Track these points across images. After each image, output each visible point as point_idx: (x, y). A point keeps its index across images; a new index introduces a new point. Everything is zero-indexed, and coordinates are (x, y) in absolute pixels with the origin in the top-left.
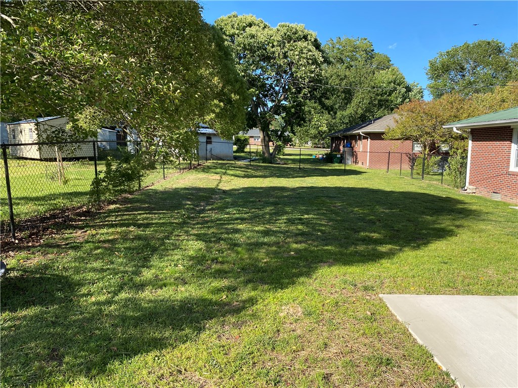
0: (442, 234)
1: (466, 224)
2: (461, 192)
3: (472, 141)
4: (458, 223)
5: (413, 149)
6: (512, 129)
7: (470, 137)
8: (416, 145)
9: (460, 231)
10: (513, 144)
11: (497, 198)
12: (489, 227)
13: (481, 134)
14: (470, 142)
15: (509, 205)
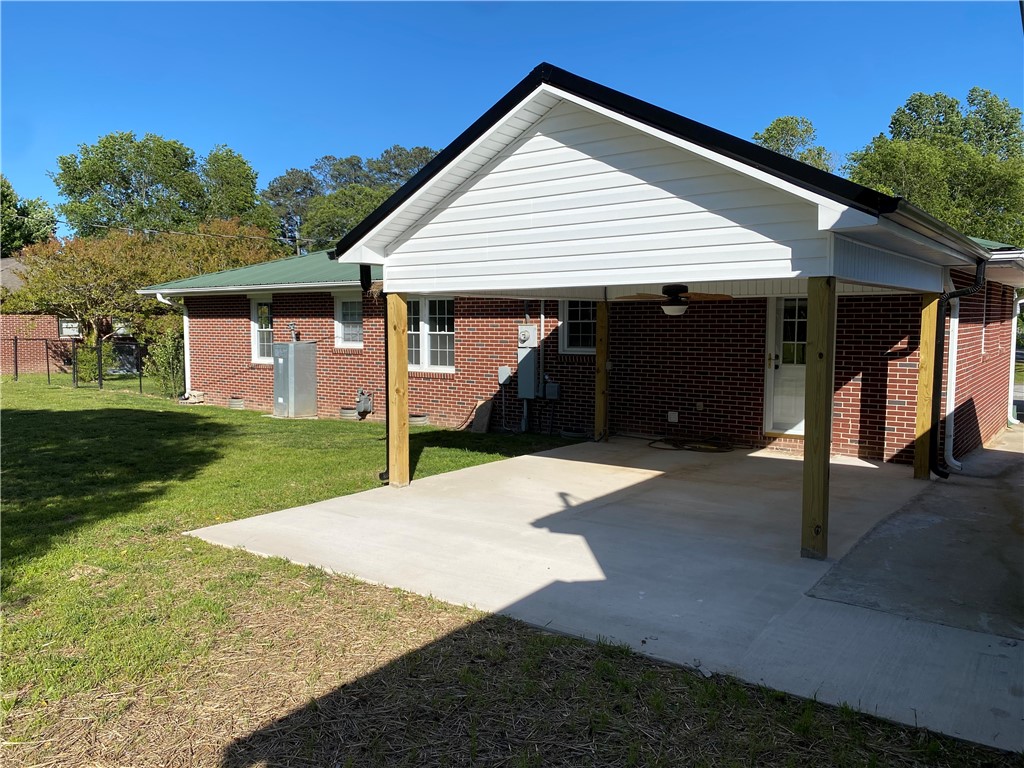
0: (205, 458)
1: (225, 441)
2: (182, 402)
3: (189, 317)
4: (214, 442)
5: (60, 330)
6: (249, 300)
7: (185, 311)
8: (64, 325)
9: (221, 451)
10: (252, 323)
11: (240, 405)
12: (257, 441)
13: (202, 306)
14: (186, 319)
15: (260, 414)
